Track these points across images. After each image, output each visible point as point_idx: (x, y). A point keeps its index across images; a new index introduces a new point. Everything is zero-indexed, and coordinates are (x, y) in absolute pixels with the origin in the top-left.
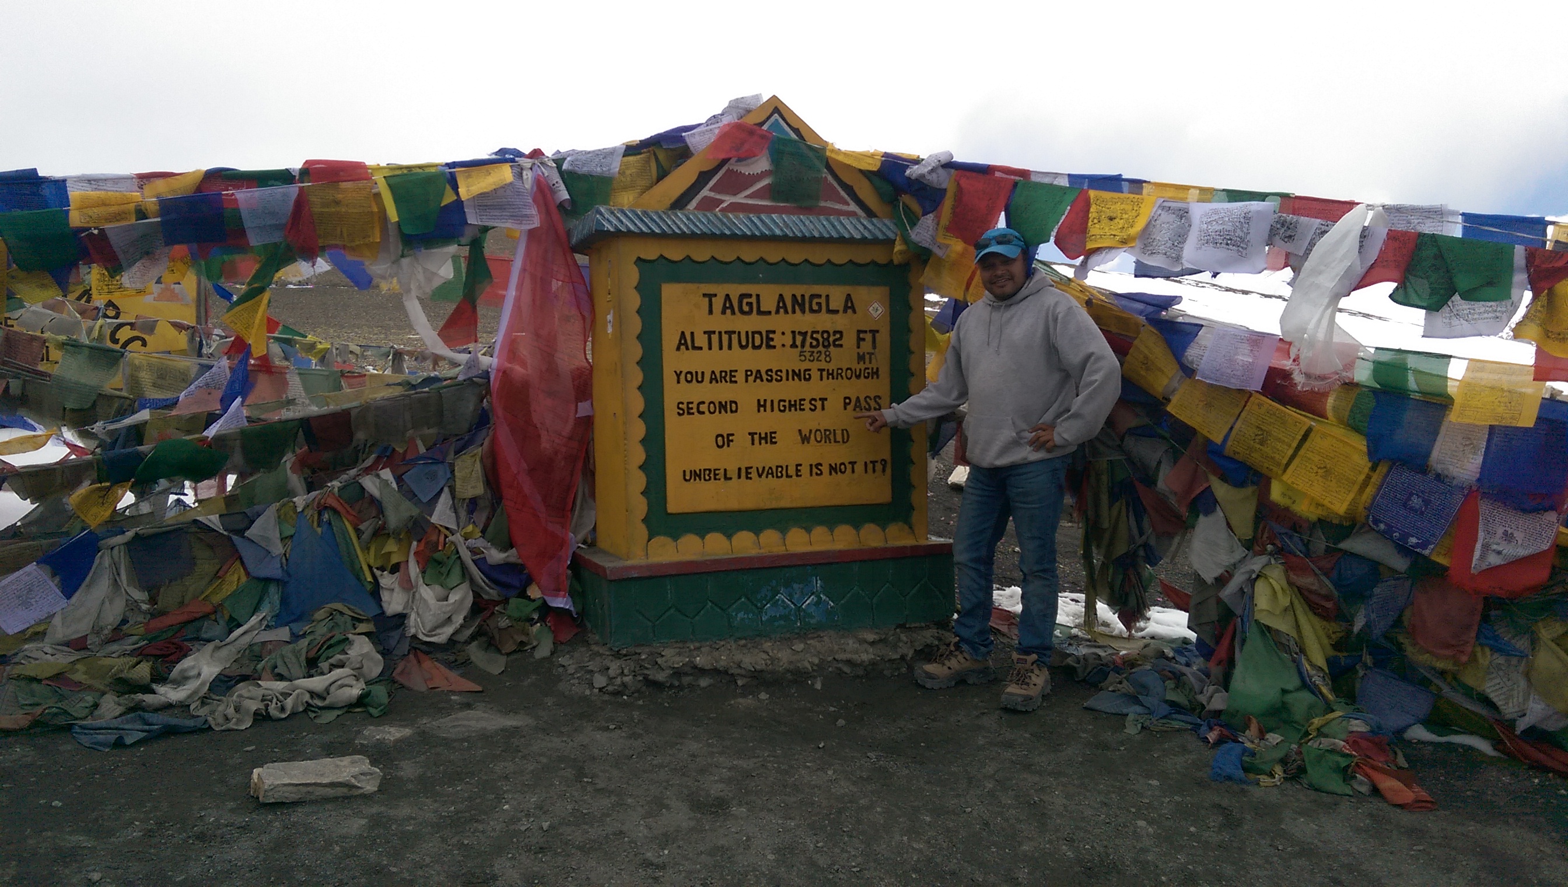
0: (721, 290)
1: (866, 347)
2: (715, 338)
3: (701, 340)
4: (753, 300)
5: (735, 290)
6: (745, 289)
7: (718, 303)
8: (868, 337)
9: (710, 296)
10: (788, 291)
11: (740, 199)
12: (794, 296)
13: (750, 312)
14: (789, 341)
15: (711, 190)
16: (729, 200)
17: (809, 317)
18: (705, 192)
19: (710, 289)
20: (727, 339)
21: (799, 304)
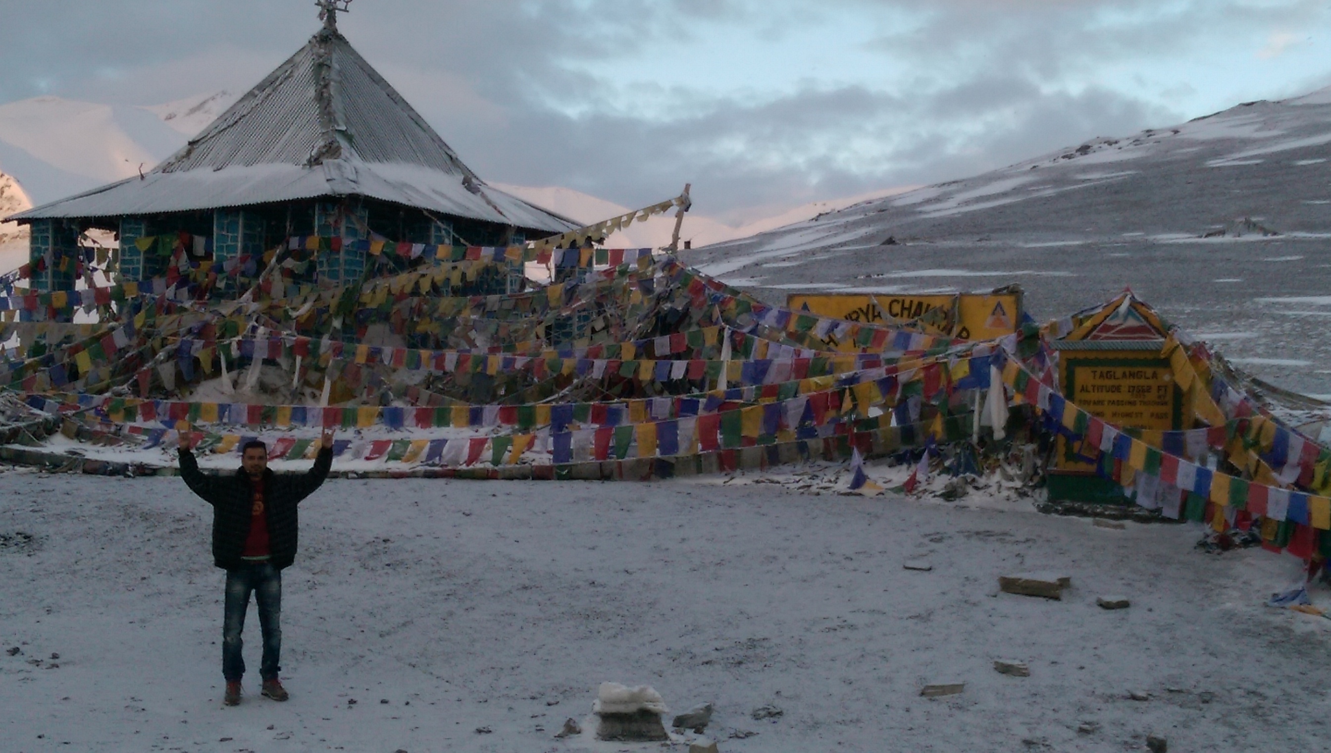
0: (1099, 370)
1: (1162, 393)
2: (1096, 388)
3: (1090, 389)
4: (1112, 373)
5: (1105, 369)
6: (1108, 369)
7: (1098, 374)
8: (1163, 389)
9: (1095, 372)
10: (1127, 370)
11: (1109, 334)
12: (1130, 372)
13: (1110, 378)
14: (1127, 389)
15: (1098, 332)
16: (1104, 335)
17: (1136, 380)
18: (1094, 333)
19: (1094, 369)
20: (1100, 388)
21: (1132, 375)
